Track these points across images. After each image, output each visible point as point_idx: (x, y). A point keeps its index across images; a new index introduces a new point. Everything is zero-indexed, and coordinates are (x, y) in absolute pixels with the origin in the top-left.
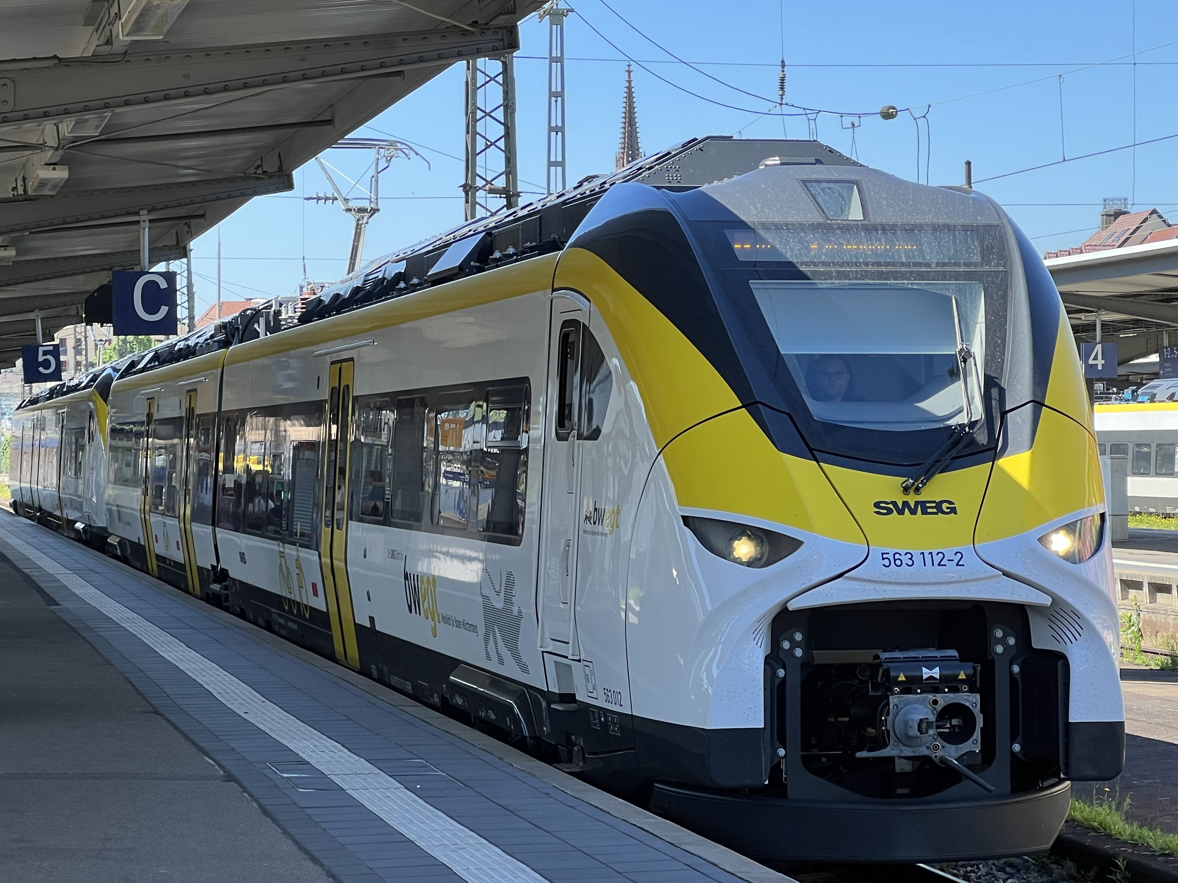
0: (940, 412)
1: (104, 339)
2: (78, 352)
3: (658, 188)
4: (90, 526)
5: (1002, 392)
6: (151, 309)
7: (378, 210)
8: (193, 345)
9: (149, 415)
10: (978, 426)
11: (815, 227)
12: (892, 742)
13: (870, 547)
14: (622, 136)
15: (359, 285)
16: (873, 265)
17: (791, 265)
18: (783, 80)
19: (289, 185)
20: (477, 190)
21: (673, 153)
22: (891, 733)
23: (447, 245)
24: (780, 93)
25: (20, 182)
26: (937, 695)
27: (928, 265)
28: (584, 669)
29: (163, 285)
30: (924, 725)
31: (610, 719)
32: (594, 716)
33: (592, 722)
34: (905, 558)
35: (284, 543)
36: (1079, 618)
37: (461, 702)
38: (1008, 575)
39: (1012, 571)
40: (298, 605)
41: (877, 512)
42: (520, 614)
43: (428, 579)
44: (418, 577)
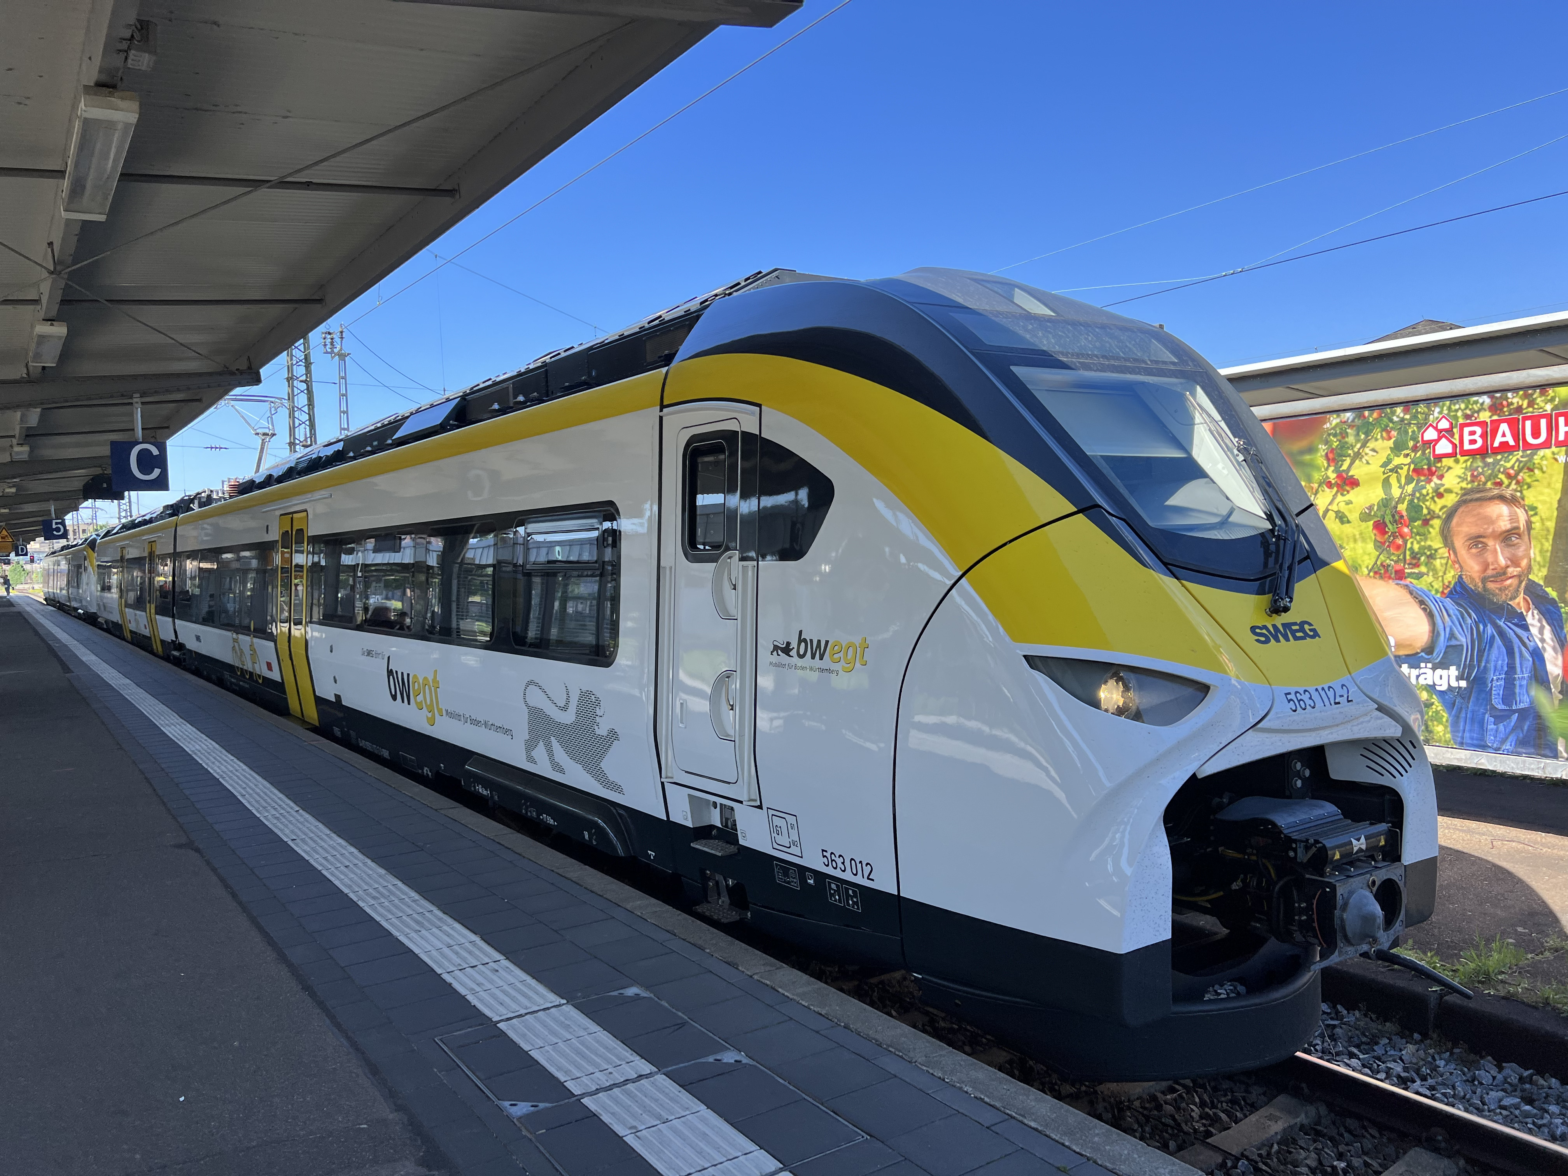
4: (87, 611)
9: (122, 557)
12: (1339, 944)
13: (1271, 686)
15: (293, 466)
21: (743, 284)
22: (1339, 932)
23: (408, 417)
26: (1372, 873)
29: (155, 452)
31: (833, 886)
32: (786, 871)
33: (779, 877)
34: (1306, 697)
35: (237, 633)
36: (1415, 747)
37: (485, 793)
38: (1381, 708)
39: (1385, 703)
40: (251, 674)
41: (1258, 641)
42: (613, 735)
43: (425, 678)
44: (408, 675)
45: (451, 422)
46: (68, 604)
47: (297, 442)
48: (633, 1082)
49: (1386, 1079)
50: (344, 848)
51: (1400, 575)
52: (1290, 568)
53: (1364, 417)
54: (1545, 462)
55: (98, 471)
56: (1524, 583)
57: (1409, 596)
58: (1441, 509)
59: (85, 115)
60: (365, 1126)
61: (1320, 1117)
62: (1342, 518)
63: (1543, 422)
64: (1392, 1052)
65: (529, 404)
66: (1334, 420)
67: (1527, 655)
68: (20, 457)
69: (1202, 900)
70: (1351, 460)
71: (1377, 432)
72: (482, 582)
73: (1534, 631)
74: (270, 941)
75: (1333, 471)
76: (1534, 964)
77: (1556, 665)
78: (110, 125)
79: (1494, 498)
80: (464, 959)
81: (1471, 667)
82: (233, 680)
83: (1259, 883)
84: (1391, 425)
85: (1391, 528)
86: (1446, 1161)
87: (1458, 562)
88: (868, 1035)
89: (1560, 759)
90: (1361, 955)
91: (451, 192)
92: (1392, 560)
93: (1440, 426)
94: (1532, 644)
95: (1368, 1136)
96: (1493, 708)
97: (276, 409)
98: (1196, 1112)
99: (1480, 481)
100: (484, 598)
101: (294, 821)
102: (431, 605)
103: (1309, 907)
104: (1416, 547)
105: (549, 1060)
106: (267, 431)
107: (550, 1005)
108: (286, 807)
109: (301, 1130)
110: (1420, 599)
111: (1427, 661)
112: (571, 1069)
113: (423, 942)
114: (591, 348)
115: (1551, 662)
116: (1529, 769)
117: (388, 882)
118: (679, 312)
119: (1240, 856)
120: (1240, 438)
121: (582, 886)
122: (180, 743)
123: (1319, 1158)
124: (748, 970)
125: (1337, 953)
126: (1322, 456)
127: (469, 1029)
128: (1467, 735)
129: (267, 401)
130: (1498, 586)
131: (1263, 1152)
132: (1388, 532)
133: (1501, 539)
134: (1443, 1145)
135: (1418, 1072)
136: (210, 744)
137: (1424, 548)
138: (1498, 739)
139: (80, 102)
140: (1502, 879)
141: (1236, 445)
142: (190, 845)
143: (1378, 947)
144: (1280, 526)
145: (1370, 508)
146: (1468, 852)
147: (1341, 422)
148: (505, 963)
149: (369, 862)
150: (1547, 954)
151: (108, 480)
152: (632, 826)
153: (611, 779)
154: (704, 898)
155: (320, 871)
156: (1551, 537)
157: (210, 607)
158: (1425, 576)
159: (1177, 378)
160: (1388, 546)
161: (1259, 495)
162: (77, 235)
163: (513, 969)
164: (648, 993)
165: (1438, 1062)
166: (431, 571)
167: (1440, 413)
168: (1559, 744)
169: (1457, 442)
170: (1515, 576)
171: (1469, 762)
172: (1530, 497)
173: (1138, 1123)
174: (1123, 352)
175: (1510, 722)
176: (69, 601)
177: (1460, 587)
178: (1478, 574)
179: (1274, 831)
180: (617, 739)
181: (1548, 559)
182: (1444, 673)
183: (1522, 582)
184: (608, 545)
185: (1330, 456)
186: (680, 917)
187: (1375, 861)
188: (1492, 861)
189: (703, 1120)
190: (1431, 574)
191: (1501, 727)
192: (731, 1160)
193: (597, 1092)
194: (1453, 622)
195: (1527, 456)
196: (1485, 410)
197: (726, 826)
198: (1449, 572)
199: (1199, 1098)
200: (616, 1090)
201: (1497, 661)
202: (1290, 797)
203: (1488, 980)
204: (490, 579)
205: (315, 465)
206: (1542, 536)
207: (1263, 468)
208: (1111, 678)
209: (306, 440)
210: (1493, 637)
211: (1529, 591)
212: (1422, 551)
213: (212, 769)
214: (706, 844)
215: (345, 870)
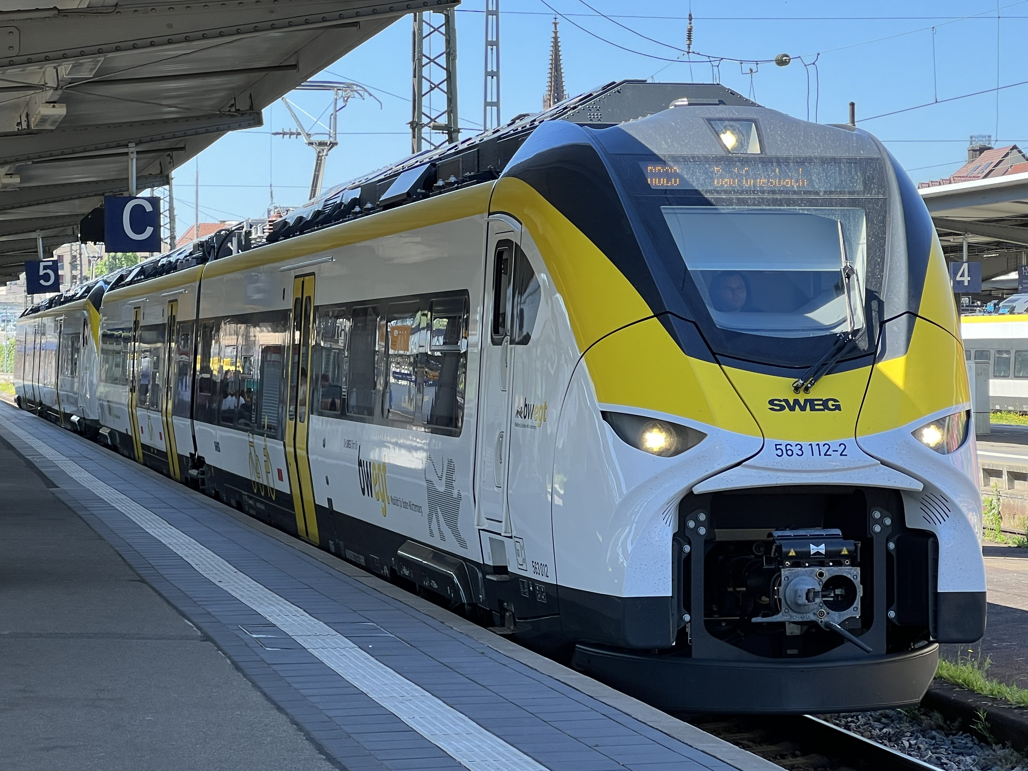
0: (827, 323)
1: (97, 256)
2: (73, 266)
3: (582, 125)
4: (84, 418)
5: (881, 304)
6: (138, 230)
7: (336, 144)
8: (174, 261)
9: (136, 322)
10: (860, 333)
11: (718, 160)
12: (783, 609)
13: (765, 439)
14: (549, 80)
15: (320, 209)
16: (769, 193)
17: (696, 192)
18: (690, 31)
19: (258, 122)
20: (423, 127)
21: (595, 95)
22: (783, 601)
23: (397, 174)
24: (688, 42)
25: (24, 118)
26: (822, 568)
27: (817, 193)
28: (515, 545)
29: (149, 208)
30: (811, 595)
31: (537, 588)
32: (524, 585)
33: (521, 590)
34: (796, 448)
35: (253, 434)
36: (947, 501)
37: (407, 573)
38: (885, 464)
39: (890, 460)
40: (266, 487)
41: (772, 410)
42: (459, 496)
43: (379, 465)
44: (370, 464)
45: (419, 190)
208: (657, 429)
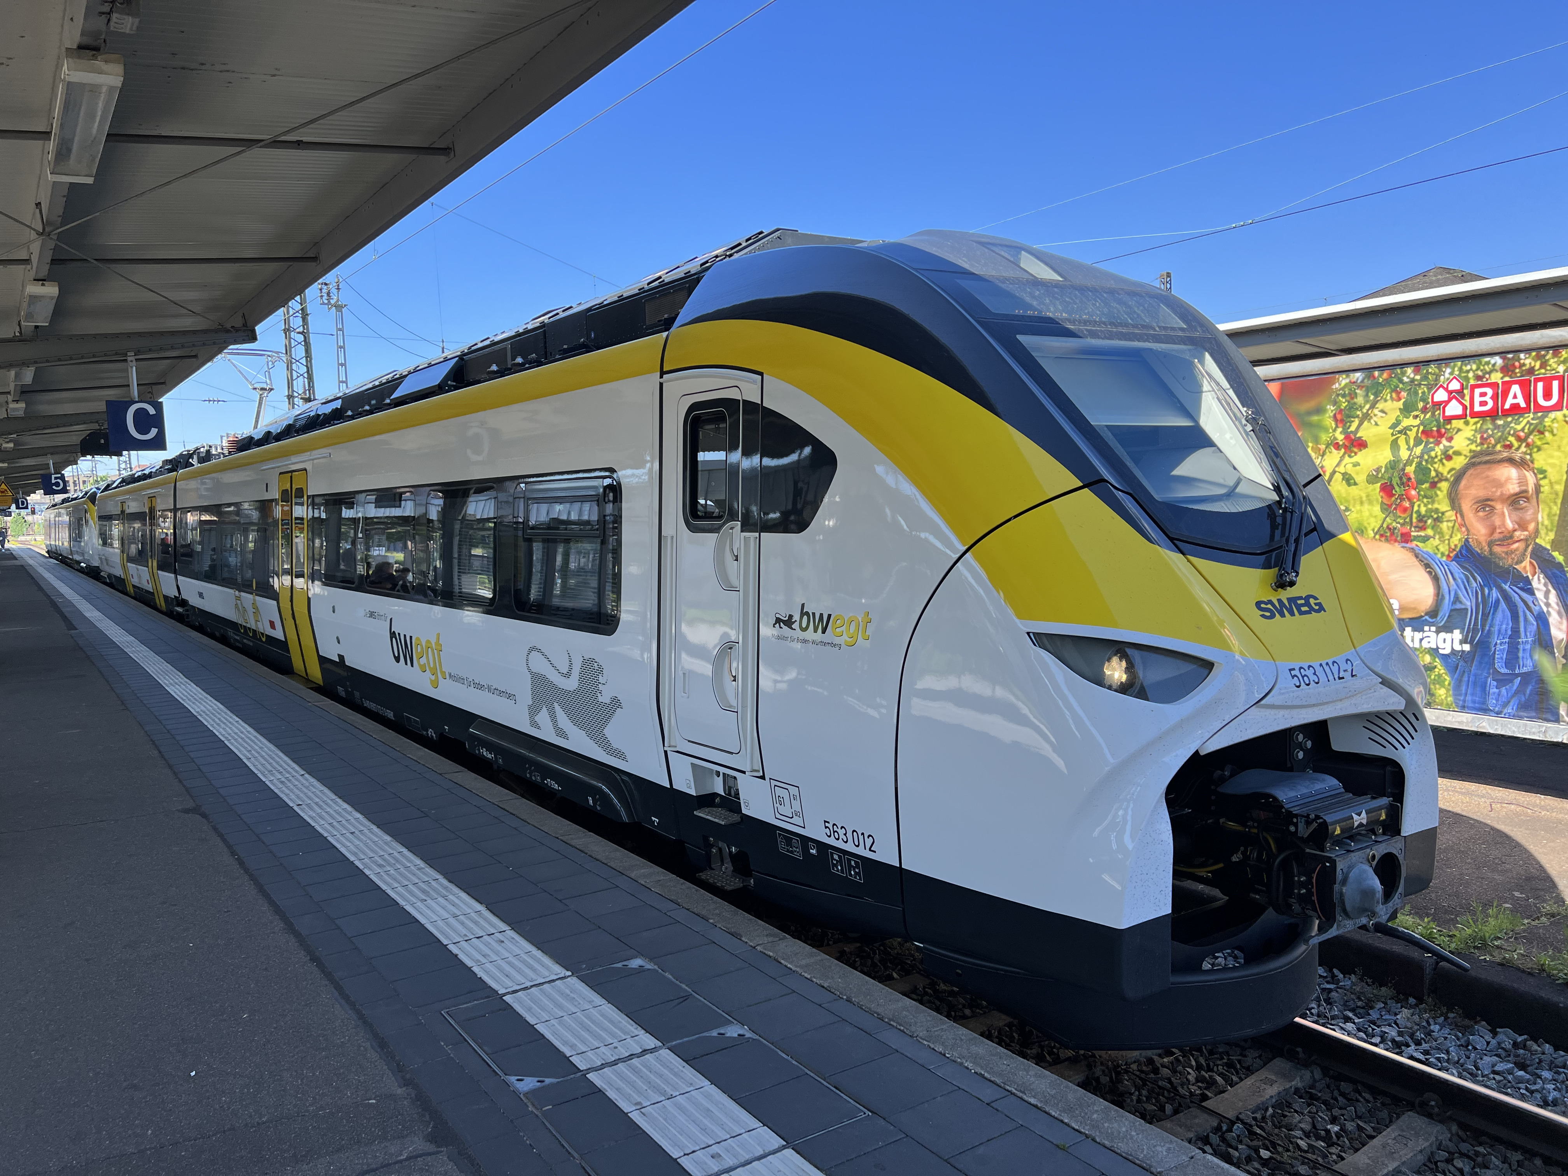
9: (122, 511)
19: (253, 338)
22: (1339, 906)
23: (406, 376)
26: (1373, 847)
29: (152, 411)
31: (836, 857)
32: (789, 842)
33: (782, 847)
34: (1310, 673)
35: (239, 591)
36: (1418, 720)
37: (489, 756)
38: (1385, 682)
39: (1389, 676)
40: (254, 631)
41: (1262, 616)
42: (616, 703)
43: (428, 642)
44: (411, 637)
45: (449, 382)
46: (70, 557)
47: (296, 394)
48: (638, 1057)
49: (1380, 1043)
50: (349, 813)
51: (1406, 538)
52: (1297, 541)
53: (1374, 378)
54: (1555, 425)
55: (96, 426)
56: (1530, 547)
57: (1414, 559)
58: (1449, 472)
59: (68, 79)
60: (374, 1101)
61: (1315, 1081)
62: (1349, 480)
63: (1555, 384)
64: (1387, 1017)
65: (527, 366)
66: (1343, 380)
67: (1531, 618)
68: (18, 413)
69: (1202, 872)
70: (1360, 421)
71: (1387, 393)
72: (483, 536)
73: (1540, 595)
74: (277, 910)
75: (1341, 433)
76: (1530, 930)
77: (1560, 629)
78: (94, 89)
79: (1504, 461)
80: (469, 930)
81: (1475, 631)
82: (236, 637)
83: (1260, 855)
84: (1401, 386)
85: (1398, 490)
86: (1439, 1127)
87: (1465, 525)
88: (870, 1009)
89: (1562, 723)
90: (1360, 928)
91: (445, 151)
92: (1399, 523)
93: (1451, 388)
94: (1537, 608)
95: (1362, 1100)
96: (1496, 671)
97: (273, 363)
98: (1192, 1075)
99: (1490, 443)
100: (485, 551)
101: (300, 786)
102: (433, 559)
103: (1310, 879)
104: (1423, 510)
105: (554, 1033)
106: (265, 386)
107: (555, 977)
108: (291, 770)
109: (310, 1105)
110: (1426, 562)
111: (1431, 624)
112: (576, 1043)
113: (428, 912)
114: (589, 309)
115: (1556, 627)
116: (1530, 733)
117: (393, 849)
118: (679, 274)
119: (1240, 828)
120: (1248, 408)
121: (586, 854)
122: (185, 704)
123: (1313, 1122)
124: (751, 941)
125: (1335, 926)
126: (1330, 417)
127: (476, 1002)
128: (1469, 698)
129: (264, 355)
130: (1505, 550)
131: (1258, 1116)
132: (1395, 495)
133: (1509, 502)
134: (1436, 1110)
135: (1412, 1036)
136: (215, 704)
137: (1431, 510)
138: (1500, 703)
139: (63, 65)
140: (1501, 843)
141: (1245, 414)
142: (196, 810)
143: (1377, 920)
144: (1287, 497)
145: (1378, 470)
146: (1467, 815)
147: (1350, 382)
148: (511, 933)
149: (374, 827)
150: (1544, 919)
151: (105, 436)
152: (635, 792)
153: (615, 746)
154: (707, 864)
155: (325, 838)
156: (1559, 501)
157: (213, 560)
158: (1432, 539)
159: (1185, 344)
160: (1395, 509)
161: (1266, 464)
162: (64, 196)
163: (518, 940)
164: (652, 964)
165: (1432, 1027)
166: (431, 525)
167: (1451, 374)
168: (1561, 709)
169: (1468, 404)
170: (1522, 540)
171: (1470, 725)
172: (1540, 460)
173: (1136, 1086)
174: (1131, 319)
175: (1513, 685)
176: (72, 554)
177: (1466, 551)
178: (1485, 538)
179: (1276, 805)
180: (620, 706)
181: (1556, 523)
182: (1448, 636)
183: (1529, 545)
184: (609, 501)
185: (1339, 417)
186: (683, 887)
187: (1375, 835)
188: (1491, 824)
189: (708, 1096)
190: (1437, 537)
191: (1503, 690)
192: (734, 1137)
193: (602, 1067)
194: (1458, 586)
195: (1538, 418)
196: (1497, 371)
197: (730, 794)
198: (1456, 535)
199: (1195, 1060)
200: (620, 1065)
201: (1501, 625)
202: (1291, 770)
203: (1484, 946)
204: (492, 532)
205: (314, 423)
206: (1550, 499)
207: (1271, 437)
208: (1115, 655)
209: (305, 393)
210: (1497, 601)
211: (1535, 555)
212: (1428, 514)
213: (218, 731)
214: (709, 812)
215: (350, 836)
